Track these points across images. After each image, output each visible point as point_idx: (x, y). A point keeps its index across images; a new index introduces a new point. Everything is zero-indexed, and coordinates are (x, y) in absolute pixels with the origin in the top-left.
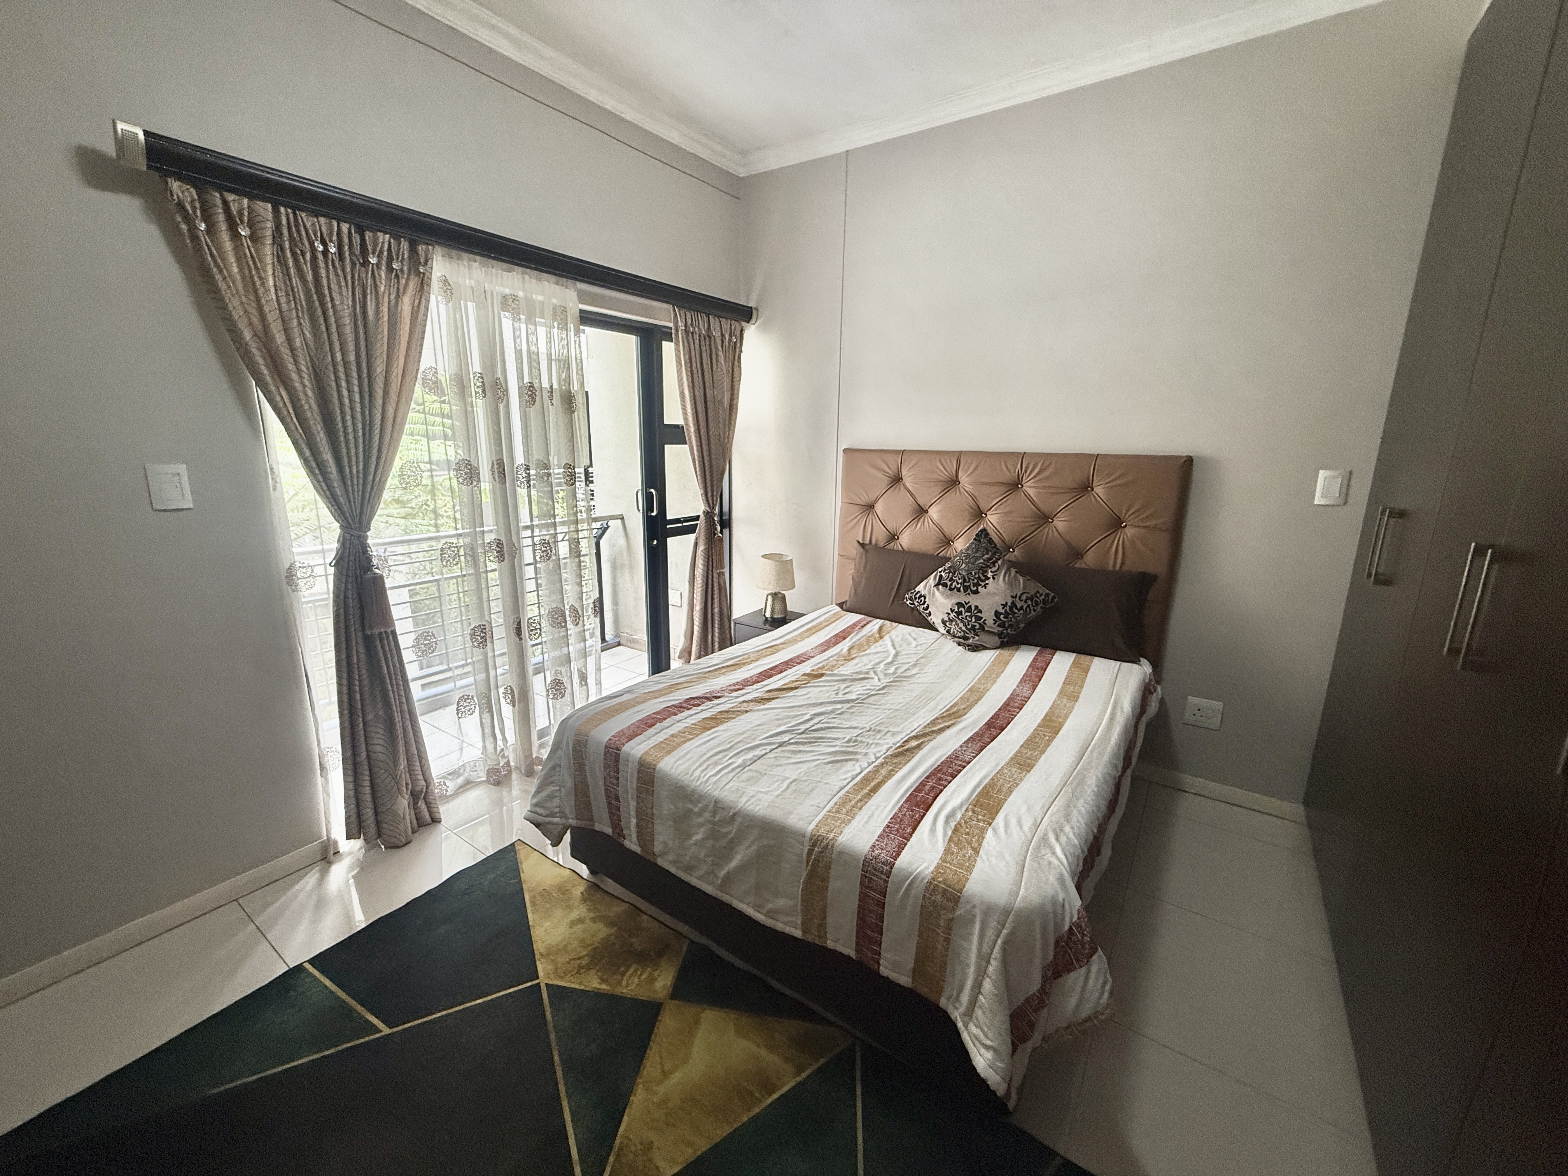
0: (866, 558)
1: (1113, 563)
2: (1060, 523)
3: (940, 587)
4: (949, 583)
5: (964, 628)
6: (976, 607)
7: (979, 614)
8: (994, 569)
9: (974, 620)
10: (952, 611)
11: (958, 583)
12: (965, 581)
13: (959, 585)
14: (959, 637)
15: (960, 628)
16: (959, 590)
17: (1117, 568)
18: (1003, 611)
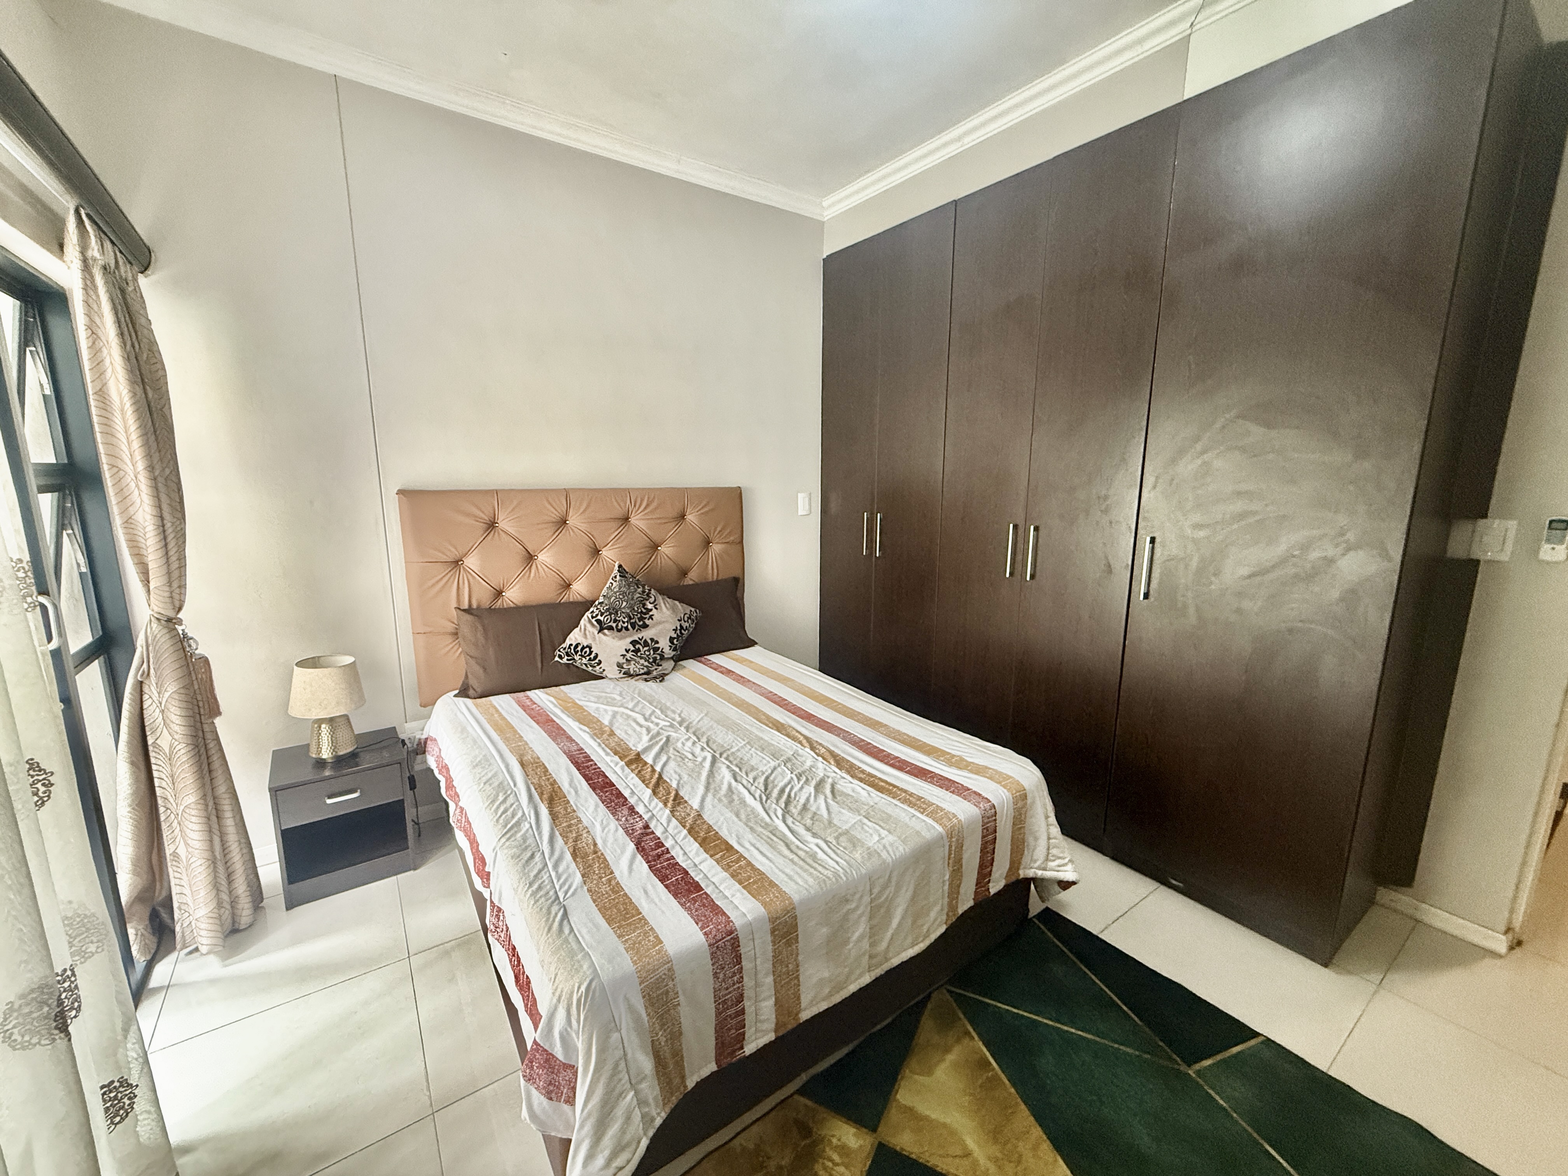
0: (483, 626)
1: (712, 575)
2: (665, 549)
3: (606, 631)
4: (614, 625)
5: (646, 664)
6: (652, 640)
7: (656, 645)
8: (652, 600)
9: (652, 652)
10: (627, 651)
11: (624, 622)
12: (630, 618)
13: (626, 624)
14: (643, 674)
15: (643, 665)
16: (627, 629)
17: (715, 577)
18: (675, 636)
